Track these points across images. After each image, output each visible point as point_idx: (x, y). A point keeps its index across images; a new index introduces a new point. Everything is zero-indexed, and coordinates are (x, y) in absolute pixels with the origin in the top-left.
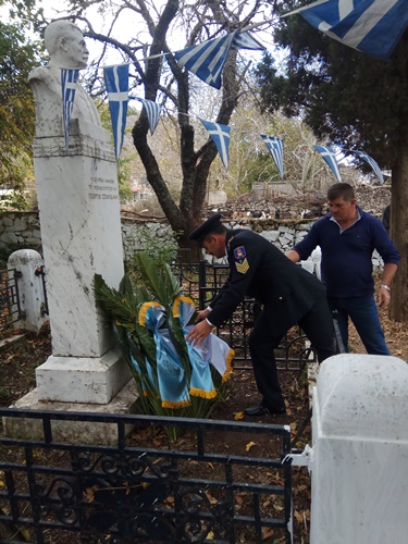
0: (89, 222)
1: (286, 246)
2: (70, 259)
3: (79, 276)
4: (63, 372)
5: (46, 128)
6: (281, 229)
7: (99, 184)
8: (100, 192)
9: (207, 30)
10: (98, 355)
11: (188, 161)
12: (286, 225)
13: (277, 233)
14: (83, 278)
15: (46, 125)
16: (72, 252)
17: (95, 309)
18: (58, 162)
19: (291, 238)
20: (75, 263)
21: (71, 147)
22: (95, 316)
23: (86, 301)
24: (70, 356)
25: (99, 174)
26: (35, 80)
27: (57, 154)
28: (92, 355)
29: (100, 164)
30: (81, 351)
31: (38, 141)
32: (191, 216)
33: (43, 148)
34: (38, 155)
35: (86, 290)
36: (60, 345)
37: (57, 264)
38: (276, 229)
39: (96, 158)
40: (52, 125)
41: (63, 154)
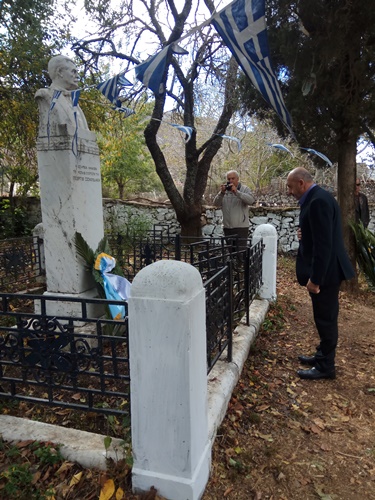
0: (72, 196)
2: (60, 223)
3: (65, 235)
5: (45, 130)
7: (83, 170)
8: (83, 176)
11: (191, 156)
14: (68, 236)
15: (46, 128)
18: (52, 154)
20: (63, 225)
21: (61, 143)
24: (59, 292)
25: (82, 163)
26: (39, 98)
27: (53, 148)
28: (73, 291)
29: (83, 156)
30: (66, 289)
31: (40, 140)
32: (192, 202)
33: (43, 144)
34: (40, 149)
36: (52, 284)
37: (51, 226)
39: (81, 152)
41: (57, 148)
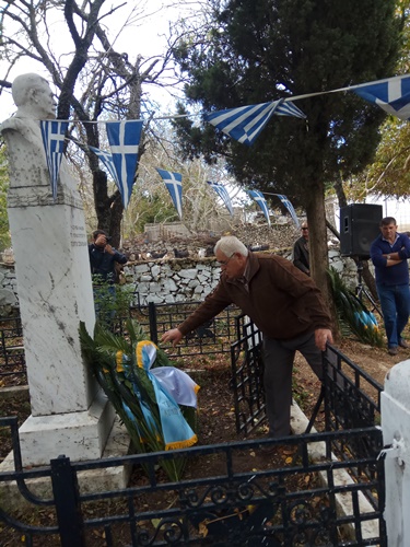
0: (72, 270)
1: (204, 283)
2: (52, 310)
3: (62, 326)
4: (49, 432)
5: (22, 178)
6: (199, 267)
7: (76, 232)
8: (77, 240)
9: (114, 82)
10: (86, 408)
11: (102, 205)
12: (203, 263)
13: (195, 270)
14: (67, 328)
15: (22, 175)
16: (53, 302)
17: (81, 359)
19: (208, 274)
20: (57, 314)
21: (51, 196)
22: (82, 367)
23: (70, 352)
24: (53, 414)
25: (75, 222)
26: (8, 130)
27: (36, 203)
28: (79, 408)
29: (75, 212)
30: (65, 406)
31: (13, 191)
33: (19, 198)
34: (12, 205)
35: (71, 340)
36: (41, 403)
37: (36, 317)
38: (194, 267)
39: (72, 207)
40: (29, 175)
41: (42, 203)
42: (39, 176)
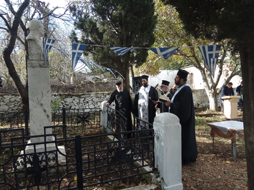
1: (76, 104)
2: (42, 105)
6: (74, 97)
9: (40, 14)
13: (72, 99)
14: (47, 112)
16: (42, 102)
19: (78, 101)
23: (47, 120)
26: (30, 40)
31: (30, 61)
35: (48, 116)
37: (35, 107)
41: (41, 66)
42: (40, 57)
